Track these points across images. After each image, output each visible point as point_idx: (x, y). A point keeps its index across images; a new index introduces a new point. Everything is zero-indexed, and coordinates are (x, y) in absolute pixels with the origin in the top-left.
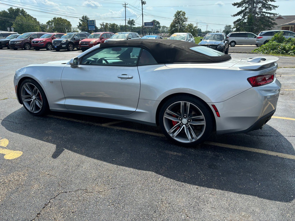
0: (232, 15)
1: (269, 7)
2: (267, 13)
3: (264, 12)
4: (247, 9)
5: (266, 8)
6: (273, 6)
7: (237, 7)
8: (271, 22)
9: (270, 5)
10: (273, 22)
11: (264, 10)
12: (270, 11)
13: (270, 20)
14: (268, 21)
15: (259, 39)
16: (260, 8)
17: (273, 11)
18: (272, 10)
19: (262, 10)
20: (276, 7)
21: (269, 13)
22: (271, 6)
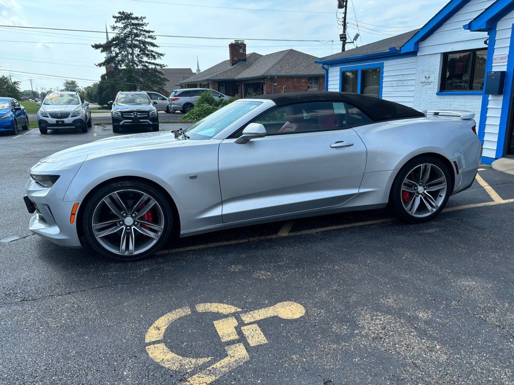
0: (97, 64)
1: (152, 55)
2: (150, 63)
3: (147, 62)
4: (119, 55)
5: (147, 55)
6: (157, 53)
7: (101, 52)
8: (160, 78)
9: (152, 51)
10: (162, 77)
11: (145, 59)
12: (153, 61)
13: (157, 74)
14: (156, 76)
15: (175, 102)
16: (138, 55)
17: (158, 61)
18: (157, 59)
19: (142, 58)
20: (162, 55)
21: (154, 64)
22: (154, 54)
